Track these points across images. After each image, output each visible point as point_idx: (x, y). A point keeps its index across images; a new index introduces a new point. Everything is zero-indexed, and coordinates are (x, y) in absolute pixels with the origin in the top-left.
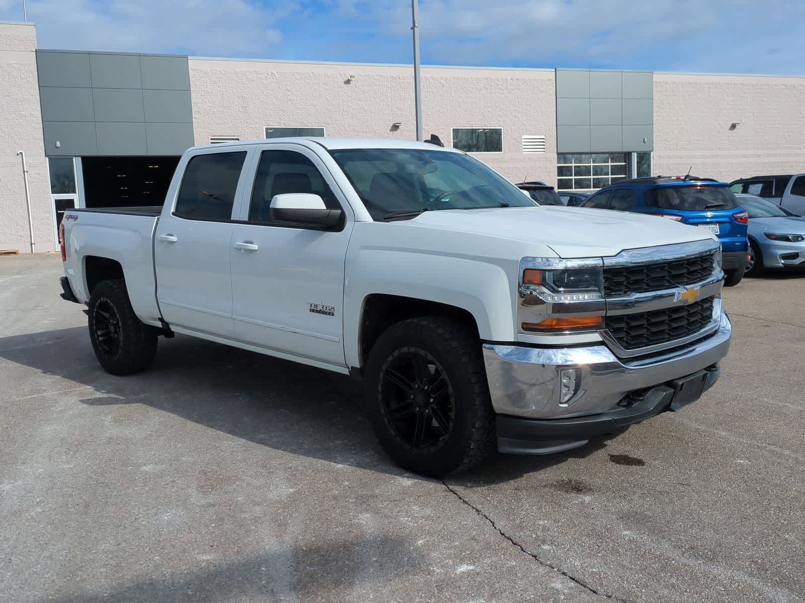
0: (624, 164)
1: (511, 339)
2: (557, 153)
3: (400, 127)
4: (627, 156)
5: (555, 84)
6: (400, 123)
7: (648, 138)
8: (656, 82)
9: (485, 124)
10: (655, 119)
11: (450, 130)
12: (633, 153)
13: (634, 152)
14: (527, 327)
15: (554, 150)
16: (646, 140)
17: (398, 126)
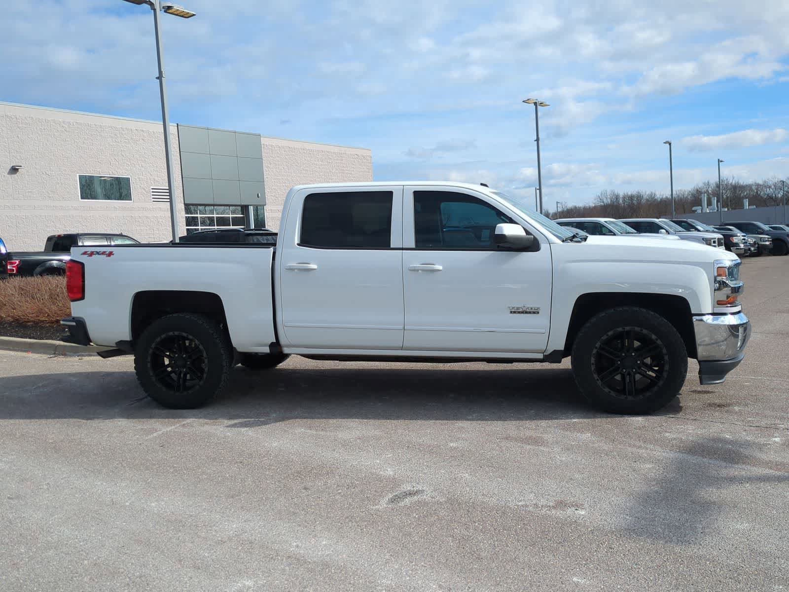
0: (242, 216)
1: (710, 312)
2: (184, 204)
3: (19, 170)
4: (245, 209)
5: (177, 138)
6: (21, 166)
7: (260, 194)
8: (263, 144)
9: (112, 172)
10: (265, 177)
11: (76, 177)
12: (250, 207)
13: (251, 205)
14: (720, 303)
15: (181, 201)
16: (259, 195)
17: (18, 169)
